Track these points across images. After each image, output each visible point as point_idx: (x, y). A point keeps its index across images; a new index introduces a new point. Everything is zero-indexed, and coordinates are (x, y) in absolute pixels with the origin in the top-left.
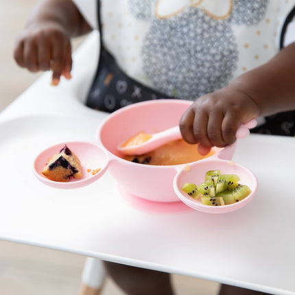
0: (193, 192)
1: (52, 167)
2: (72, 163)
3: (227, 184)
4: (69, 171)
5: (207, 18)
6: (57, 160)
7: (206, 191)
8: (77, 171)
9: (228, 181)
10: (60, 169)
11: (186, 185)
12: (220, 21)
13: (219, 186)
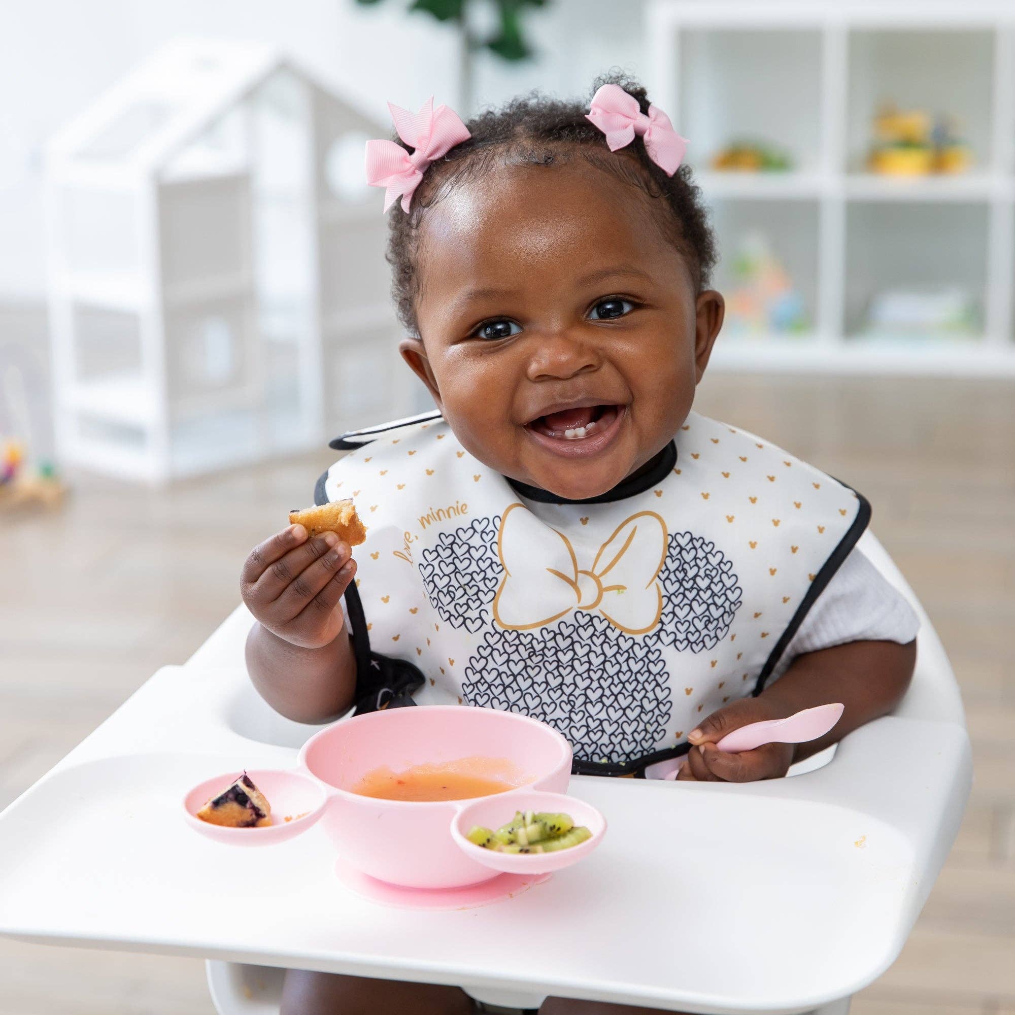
0: (488, 841)
1: (217, 804)
2: (256, 802)
3: (548, 829)
4: (248, 815)
5: (612, 635)
6: (229, 791)
7: (511, 837)
8: (264, 816)
9: (550, 823)
10: (233, 807)
11: (474, 829)
12: (639, 638)
13: (532, 830)
